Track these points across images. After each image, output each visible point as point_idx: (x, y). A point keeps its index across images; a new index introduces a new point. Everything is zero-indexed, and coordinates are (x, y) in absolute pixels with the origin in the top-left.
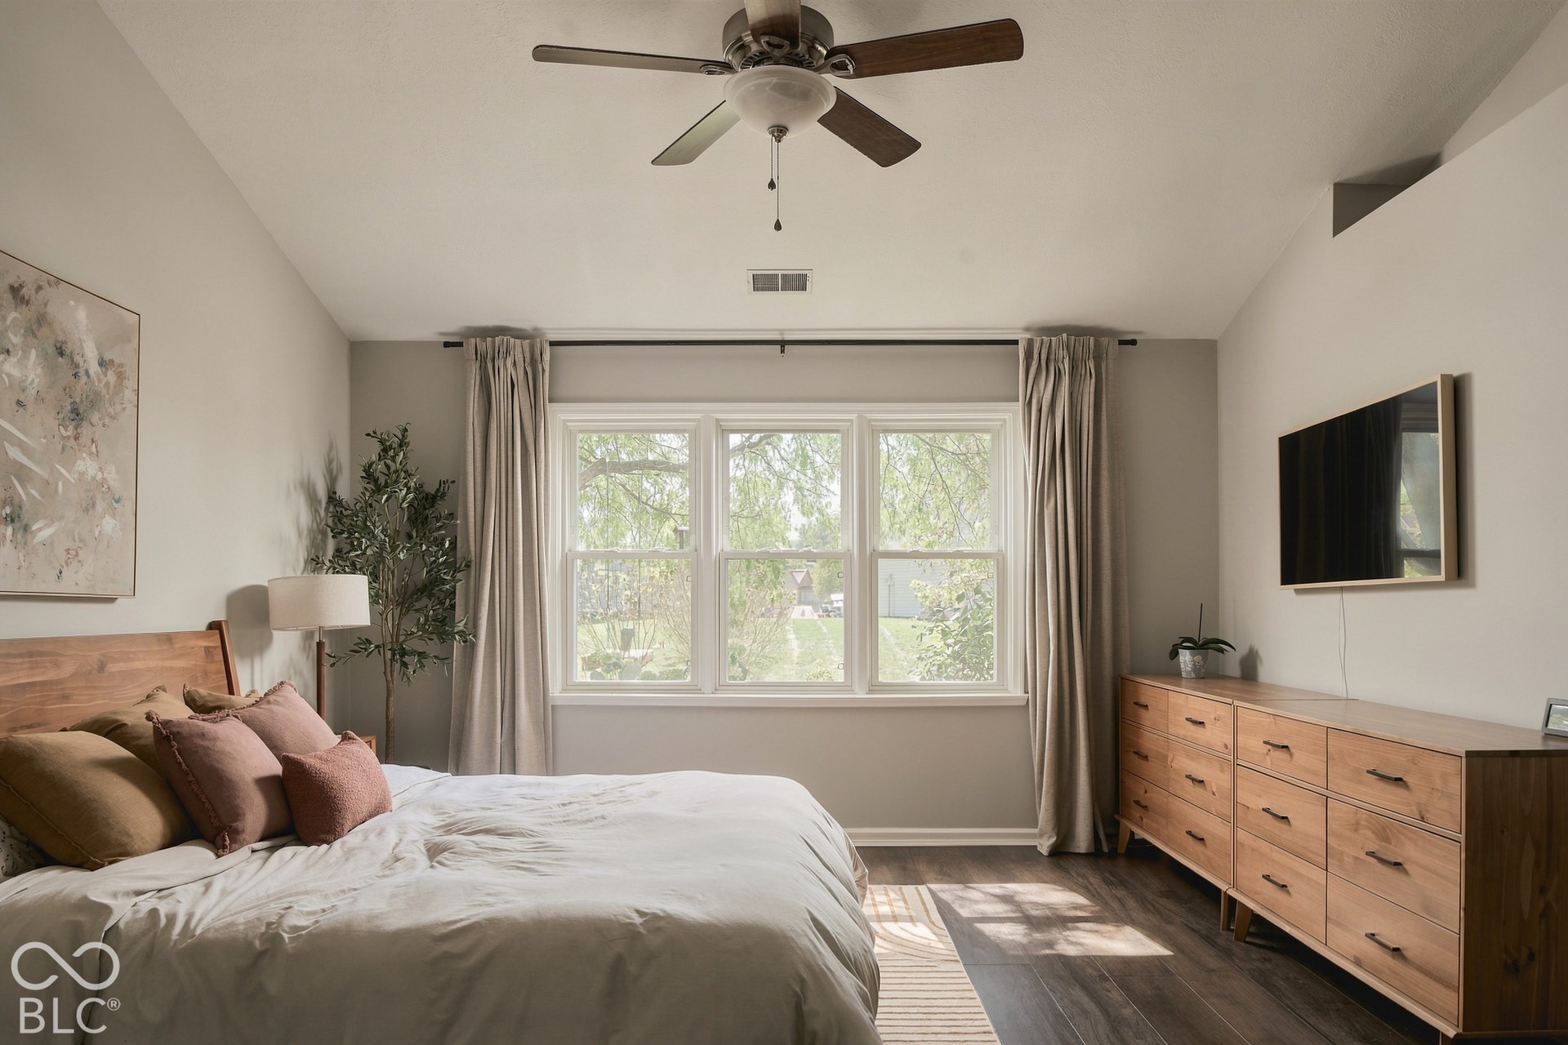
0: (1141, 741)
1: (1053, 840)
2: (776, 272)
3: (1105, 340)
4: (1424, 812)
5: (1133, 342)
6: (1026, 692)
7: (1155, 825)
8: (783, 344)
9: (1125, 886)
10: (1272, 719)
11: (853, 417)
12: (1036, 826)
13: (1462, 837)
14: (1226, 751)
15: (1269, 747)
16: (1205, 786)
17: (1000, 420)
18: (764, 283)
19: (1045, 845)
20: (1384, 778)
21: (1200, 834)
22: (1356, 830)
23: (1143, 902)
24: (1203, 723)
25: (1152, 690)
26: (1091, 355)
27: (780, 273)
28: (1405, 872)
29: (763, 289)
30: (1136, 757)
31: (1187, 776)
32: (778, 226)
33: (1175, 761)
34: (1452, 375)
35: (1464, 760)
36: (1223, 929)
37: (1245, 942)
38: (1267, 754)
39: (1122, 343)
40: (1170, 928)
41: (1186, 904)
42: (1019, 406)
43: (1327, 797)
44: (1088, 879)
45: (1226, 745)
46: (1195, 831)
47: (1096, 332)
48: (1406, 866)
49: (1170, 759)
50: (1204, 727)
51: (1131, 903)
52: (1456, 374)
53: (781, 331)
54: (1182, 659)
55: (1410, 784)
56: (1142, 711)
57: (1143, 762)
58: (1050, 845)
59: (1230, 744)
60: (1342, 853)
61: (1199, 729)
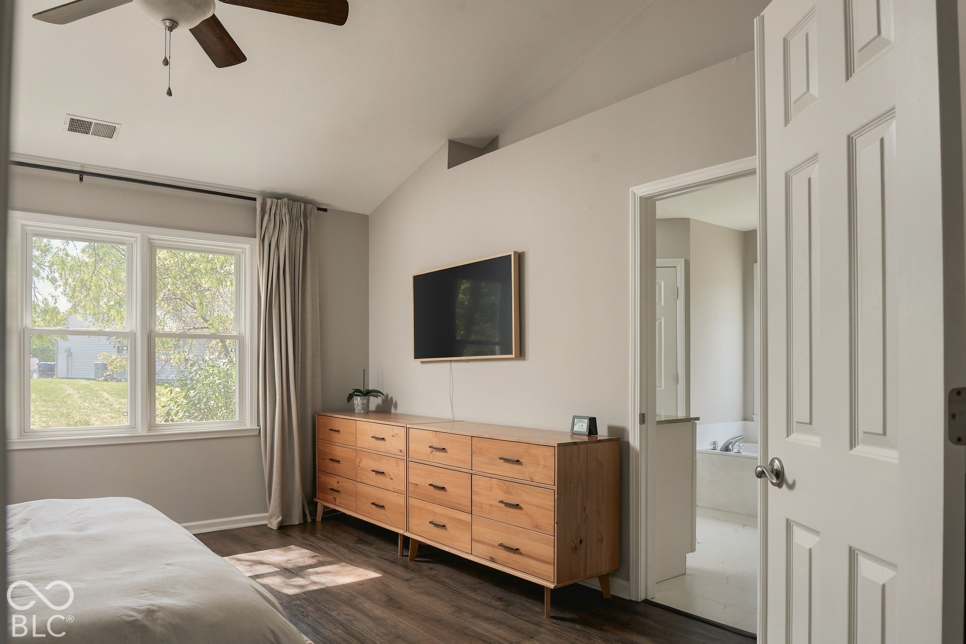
0: (334, 452)
1: (280, 519)
2: (90, 120)
3: (309, 207)
4: (533, 477)
5: (325, 210)
6: (259, 425)
7: (346, 502)
8: (82, 174)
9: (333, 540)
10: (434, 434)
11: (138, 235)
12: (267, 511)
13: (555, 488)
14: (401, 454)
15: (432, 449)
16: (385, 474)
17: (242, 248)
18: (78, 126)
19: (274, 524)
20: (506, 460)
21: (381, 504)
22: (490, 490)
23: (347, 547)
24: (384, 438)
25: (340, 421)
26: (302, 214)
27: (94, 121)
28: (521, 508)
29: (76, 131)
30: (331, 464)
31: (372, 471)
32: (169, 93)
33: (362, 462)
34: (517, 252)
35: (556, 448)
36: (400, 556)
37: (415, 561)
38: (431, 453)
39: (319, 209)
40: (372, 561)
41: (372, 545)
42: (257, 241)
43: (472, 474)
44: (309, 540)
45: (401, 450)
46: (377, 502)
47: (306, 202)
48: (521, 505)
49: (358, 462)
50: (385, 440)
51: (341, 549)
52: (520, 251)
53: (82, 165)
54: (355, 402)
55: (523, 463)
56: (335, 435)
57: (336, 465)
58: (278, 522)
59: (403, 448)
60: (482, 503)
61: (382, 442)
